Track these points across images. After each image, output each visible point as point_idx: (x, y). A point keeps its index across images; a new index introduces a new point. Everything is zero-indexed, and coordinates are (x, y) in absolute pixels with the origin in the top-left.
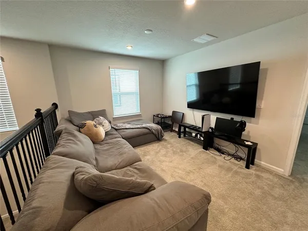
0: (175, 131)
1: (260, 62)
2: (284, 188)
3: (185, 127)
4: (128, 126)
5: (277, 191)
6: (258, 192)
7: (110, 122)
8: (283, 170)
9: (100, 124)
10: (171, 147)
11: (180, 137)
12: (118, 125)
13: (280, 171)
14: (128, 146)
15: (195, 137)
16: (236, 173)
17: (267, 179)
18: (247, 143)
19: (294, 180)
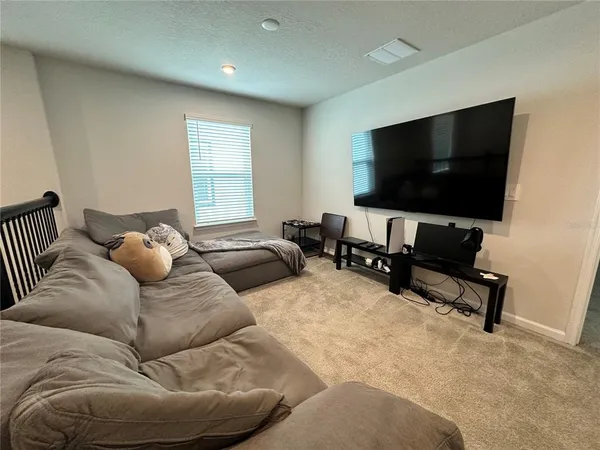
0: (327, 255)
1: (514, 99)
2: (574, 374)
3: (350, 245)
4: (227, 245)
5: (563, 383)
6: (522, 386)
7: (187, 238)
8: (563, 333)
9: (162, 240)
10: (322, 289)
11: (339, 268)
12: (206, 242)
13: (558, 334)
14: (223, 289)
15: (372, 267)
16: (467, 342)
17: (535, 355)
18: (486, 276)
19: (589, 354)
